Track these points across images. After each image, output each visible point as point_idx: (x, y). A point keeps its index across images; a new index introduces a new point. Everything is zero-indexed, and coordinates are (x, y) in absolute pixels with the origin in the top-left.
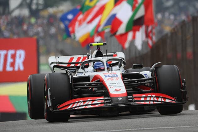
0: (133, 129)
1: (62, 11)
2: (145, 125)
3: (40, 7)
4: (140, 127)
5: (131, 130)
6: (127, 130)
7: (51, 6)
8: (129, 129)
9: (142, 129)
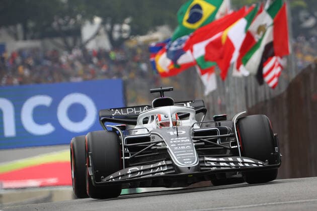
0: (270, 204)
1: (156, 40)
2: (286, 197)
3: (125, 35)
4: (280, 200)
5: (266, 205)
6: (261, 204)
7: (142, 33)
8: (264, 203)
9: (282, 203)
